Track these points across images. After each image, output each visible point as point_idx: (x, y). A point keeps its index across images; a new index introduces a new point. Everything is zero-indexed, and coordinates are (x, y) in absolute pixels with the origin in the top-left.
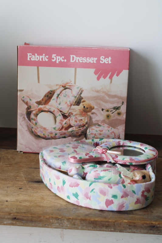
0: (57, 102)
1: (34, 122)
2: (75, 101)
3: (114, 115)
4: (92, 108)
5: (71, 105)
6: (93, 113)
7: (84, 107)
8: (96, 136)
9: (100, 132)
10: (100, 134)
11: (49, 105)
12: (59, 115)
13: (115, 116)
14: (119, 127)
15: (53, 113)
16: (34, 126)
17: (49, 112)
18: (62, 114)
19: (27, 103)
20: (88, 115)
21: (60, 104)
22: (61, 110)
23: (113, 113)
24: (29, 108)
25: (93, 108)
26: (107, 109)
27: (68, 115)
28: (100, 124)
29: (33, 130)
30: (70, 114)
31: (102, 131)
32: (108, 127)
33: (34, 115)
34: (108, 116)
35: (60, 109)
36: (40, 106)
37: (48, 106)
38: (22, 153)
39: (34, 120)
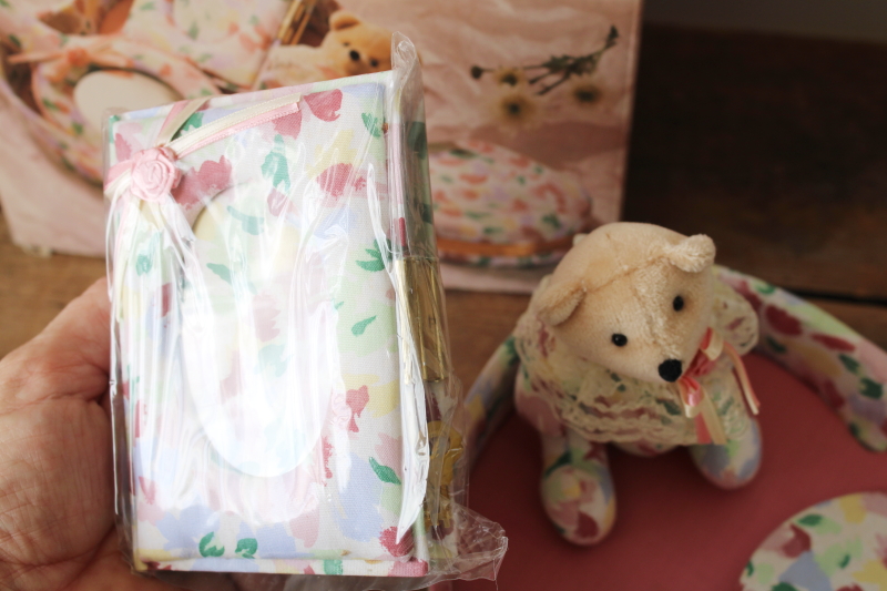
0: (171, 20)
1: (65, 120)
2: (287, 22)
3: (556, 103)
5: (268, 43)
7: (354, 54)
9: (468, 186)
10: (471, 195)
11: (129, 36)
12: (205, 92)
13: (558, 108)
14: (584, 165)
15: (167, 79)
16: (69, 140)
17: (138, 80)
18: (221, 88)
21: (193, 34)
22: (208, 65)
23: (546, 90)
24: (8, 47)
26: (507, 68)
28: (463, 144)
29: (73, 156)
31: (483, 179)
32: (514, 162)
33: (54, 83)
34: (514, 109)
35: (203, 61)
36: (76, 43)
37: (126, 44)
38: (45, 254)
39: (63, 109)
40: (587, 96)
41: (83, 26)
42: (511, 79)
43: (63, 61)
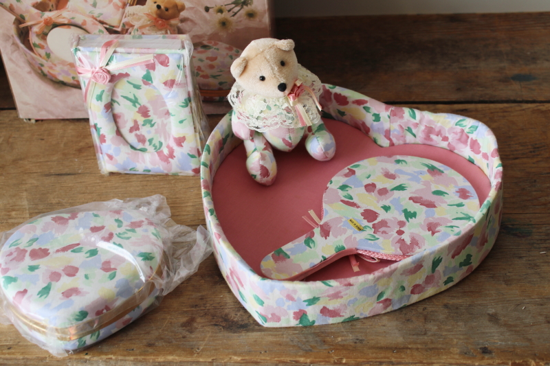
0: (86, 0)
1: (42, 52)
3: (240, 19)
4: (179, 7)
5: (124, 5)
6: (183, 21)
7: (159, 7)
8: (203, 71)
9: (210, 63)
10: (212, 67)
11: (69, 9)
12: (100, 31)
13: (240, 21)
15: (84, 27)
16: (44, 62)
17: (72, 27)
18: (106, 28)
19: (11, 9)
20: (171, 25)
21: (94, 5)
22: (101, 18)
23: (236, 14)
24: (20, 20)
25: (183, 8)
26: (219, 6)
27: (123, 30)
28: (205, 43)
29: (45, 70)
30: (127, 27)
31: (215, 59)
32: (227, 48)
33: (38, 35)
34: (224, 24)
35: (99, 17)
36: (47, 15)
37: (68, 13)
38: (33, 121)
39: (42, 47)
40: (251, 15)
41: (50, 7)
42: (220, 11)
43: (42, 24)
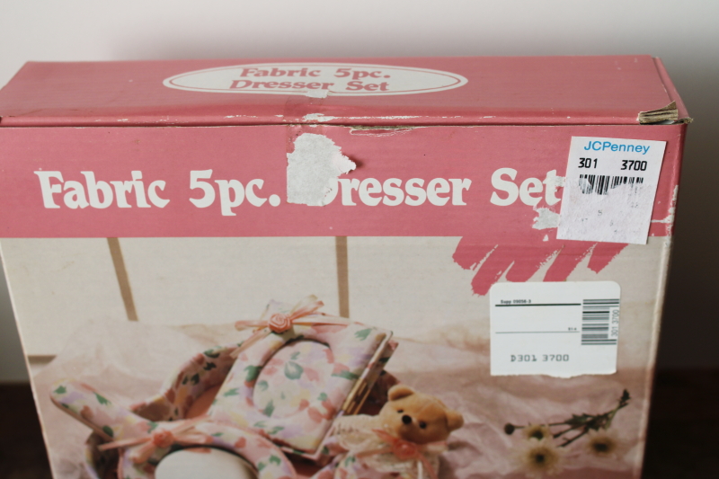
40: (602, 447)
41: (172, 413)
42: (538, 434)
43: (150, 444)
